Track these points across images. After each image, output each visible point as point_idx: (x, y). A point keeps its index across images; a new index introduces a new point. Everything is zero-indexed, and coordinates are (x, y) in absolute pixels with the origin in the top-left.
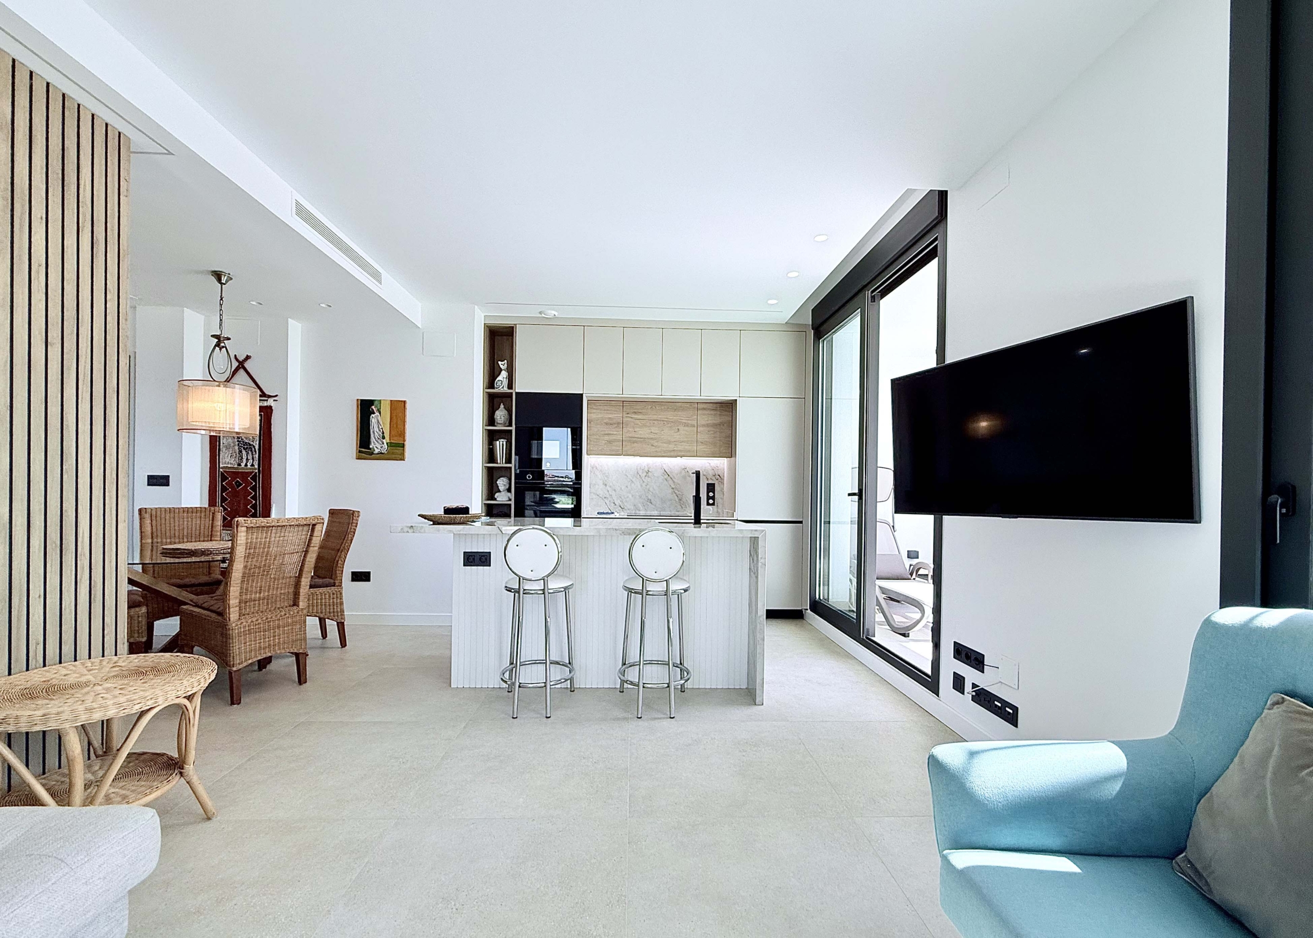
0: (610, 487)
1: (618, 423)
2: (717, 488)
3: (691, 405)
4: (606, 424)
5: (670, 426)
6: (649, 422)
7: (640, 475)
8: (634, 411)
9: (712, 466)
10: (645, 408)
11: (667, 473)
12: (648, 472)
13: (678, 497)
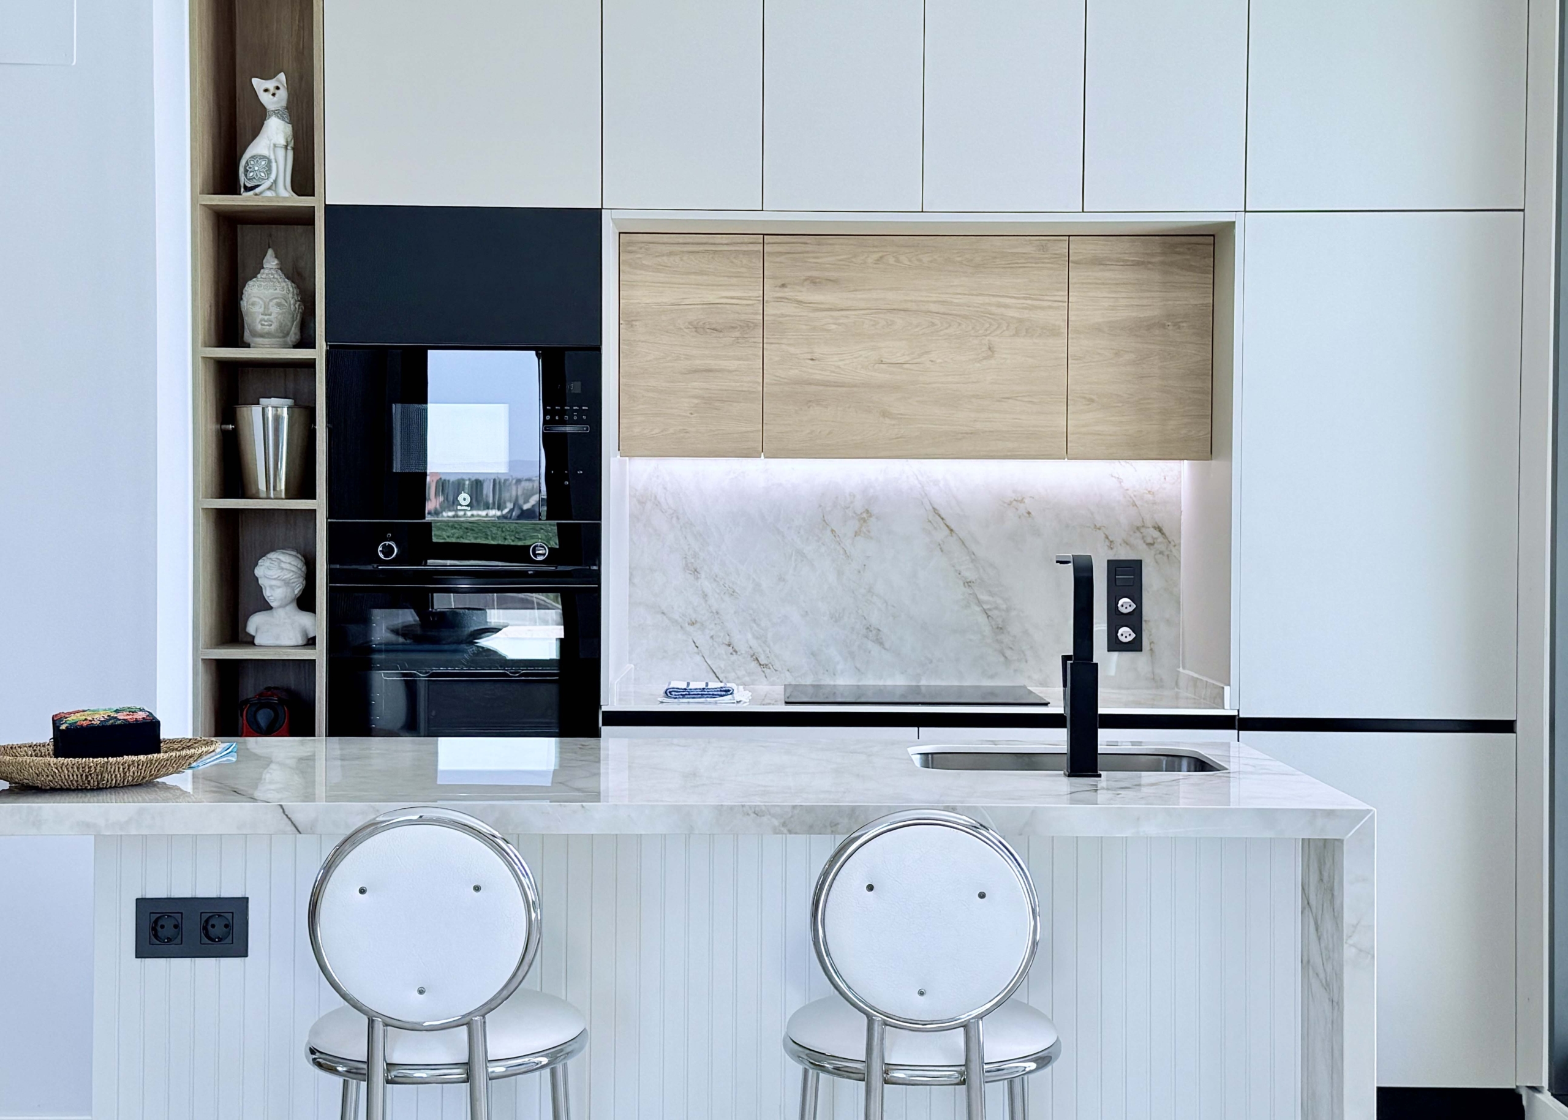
0: (715, 579)
1: (747, 326)
2: (1150, 579)
3: (1043, 248)
4: (696, 331)
5: (958, 332)
6: (871, 320)
7: (832, 531)
8: (810, 277)
9: (1127, 490)
10: (854, 260)
11: (943, 519)
12: (865, 515)
13: (988, 617)
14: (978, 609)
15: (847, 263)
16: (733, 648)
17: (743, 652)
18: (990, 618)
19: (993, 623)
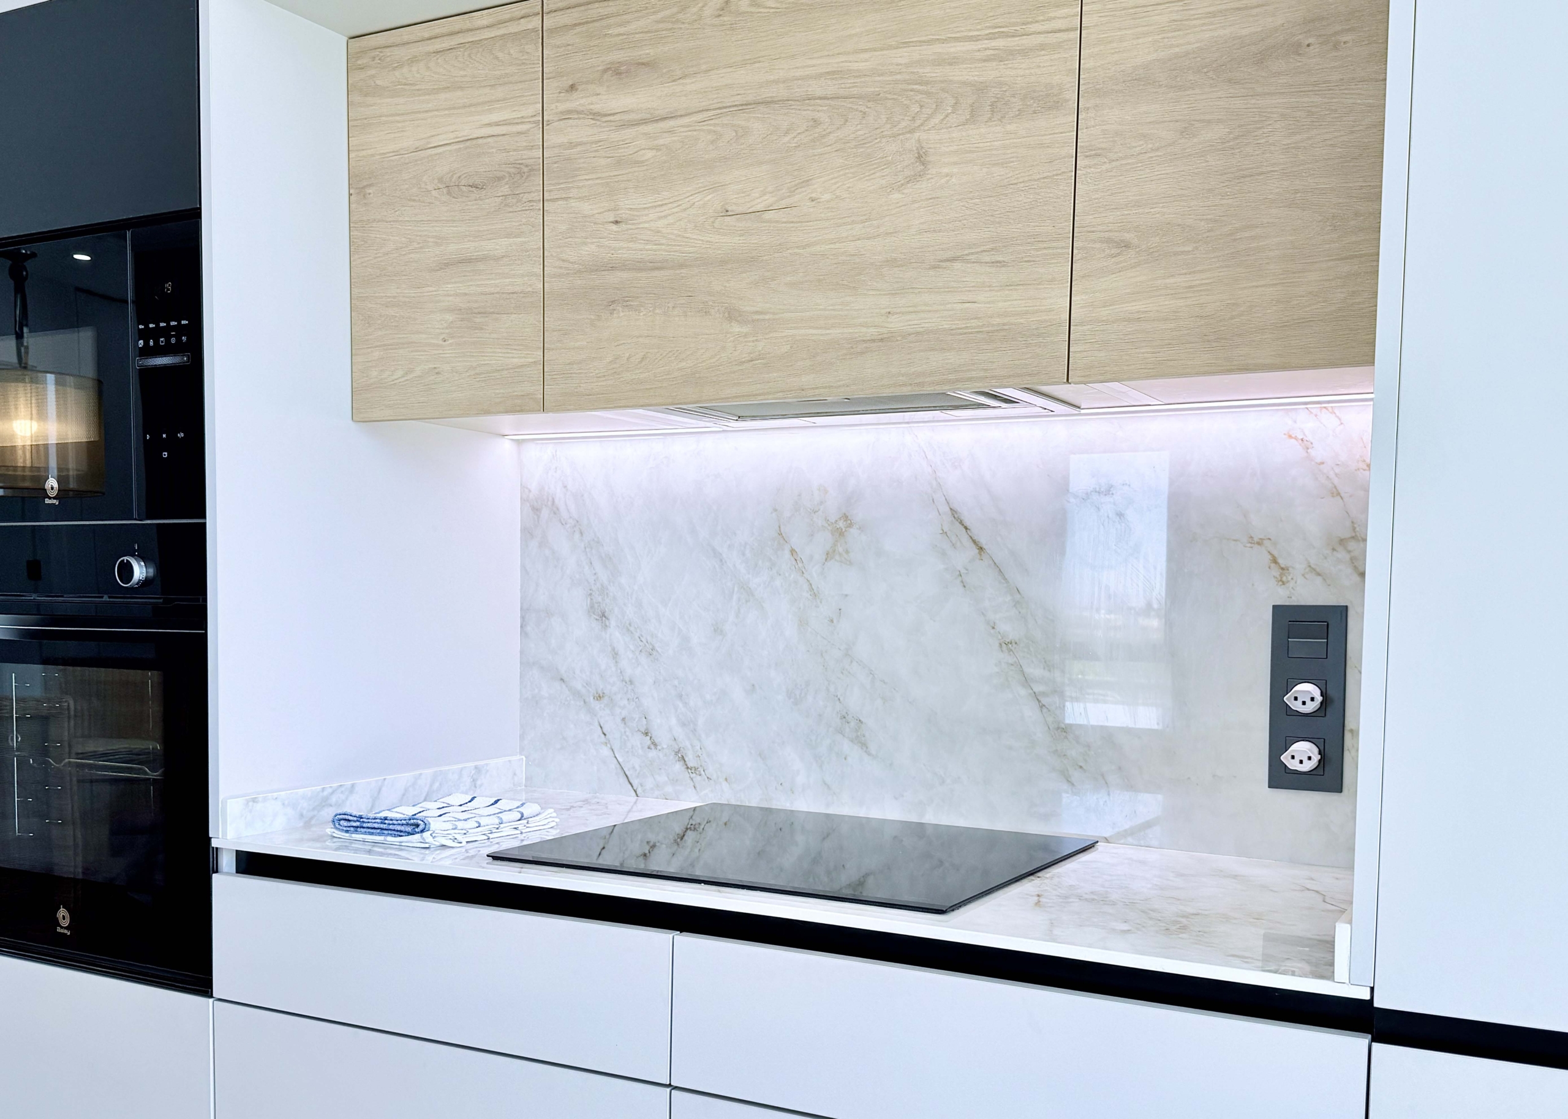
4: (449, 193)
5: (860, 133)
6: (709, 131)
7: (793, 551)
8: (612, 63)
9: (1323, 463)
10: (680, 16)
11: (966, 528)
12: (841, 524)
13: (1042, 706)
14: (1023, 692)
15: (670, 26)
16: (651, 737)
17: (665, 746)
18: (1045, 710)
19: (1050, 719)
